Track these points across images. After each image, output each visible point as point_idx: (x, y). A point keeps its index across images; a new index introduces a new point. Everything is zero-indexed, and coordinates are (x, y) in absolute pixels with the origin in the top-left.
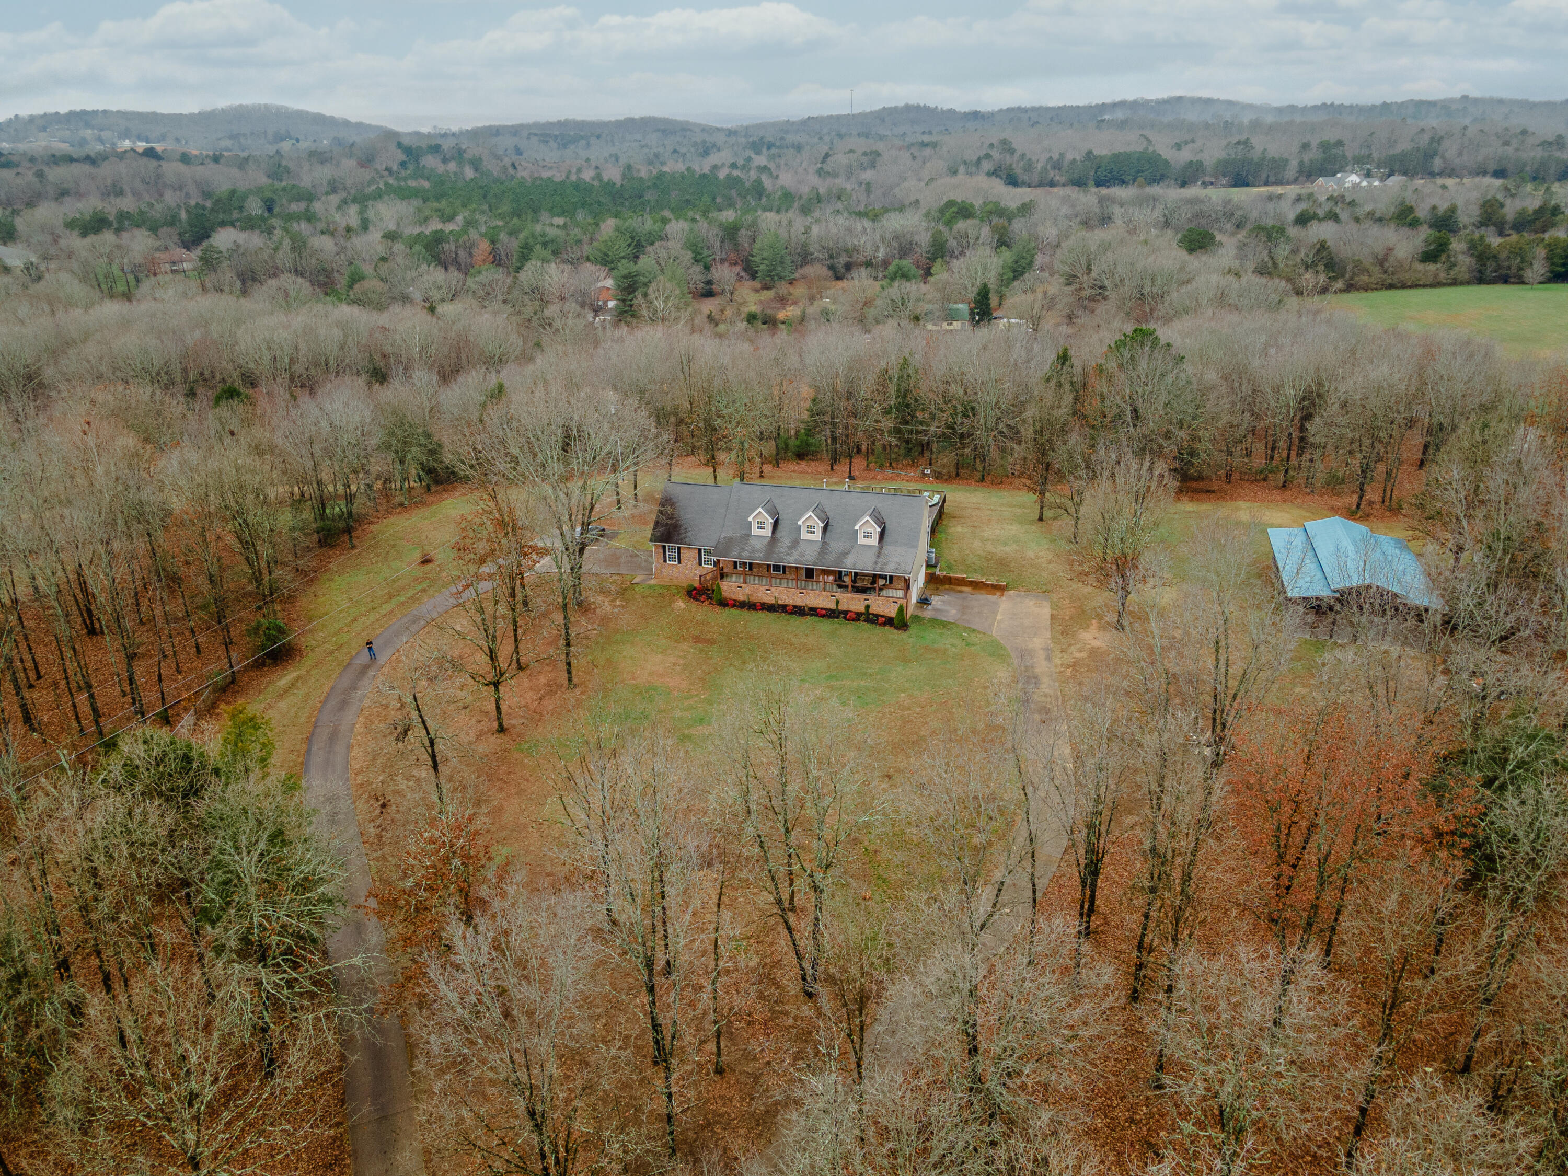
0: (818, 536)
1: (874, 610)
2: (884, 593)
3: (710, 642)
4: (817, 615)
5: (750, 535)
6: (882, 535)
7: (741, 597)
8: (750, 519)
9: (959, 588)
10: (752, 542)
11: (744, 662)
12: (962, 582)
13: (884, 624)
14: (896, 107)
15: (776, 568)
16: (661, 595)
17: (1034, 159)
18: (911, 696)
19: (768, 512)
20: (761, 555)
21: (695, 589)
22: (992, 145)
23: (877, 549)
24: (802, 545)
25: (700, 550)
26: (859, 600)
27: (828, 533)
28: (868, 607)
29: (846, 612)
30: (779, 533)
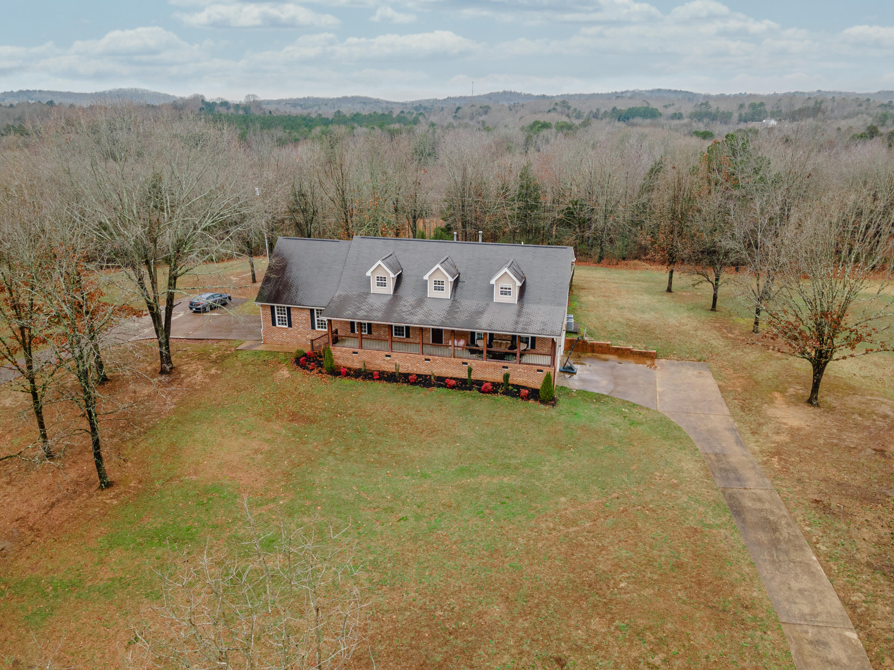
0: (447, 293)
1: (515, 379)
2: (525, 359)
3: (310, 421)
4: (446, 386)
5: (368, 293)
6: (522, 290)
7: (357, 365)
8: (368, 274)
9: (604, 356)
10: (371, 300)
11: (348, 449)
12: (606, 350)
13: (527, 398)
14: (498, 93)
15: (399, 330)
16: (266, 363)
17: (582, 111)
18: (574, 500)
19: (389, 266)
20: (380, 314)
21: (305, 355)
22: (556, 104)
23: (516, 308)
24: (428, 303)
25: (312, 311)
26: (495, 367)
27: (459, 290)
28: (506, 377)
29: (480, 383)
30: (401, 292)
